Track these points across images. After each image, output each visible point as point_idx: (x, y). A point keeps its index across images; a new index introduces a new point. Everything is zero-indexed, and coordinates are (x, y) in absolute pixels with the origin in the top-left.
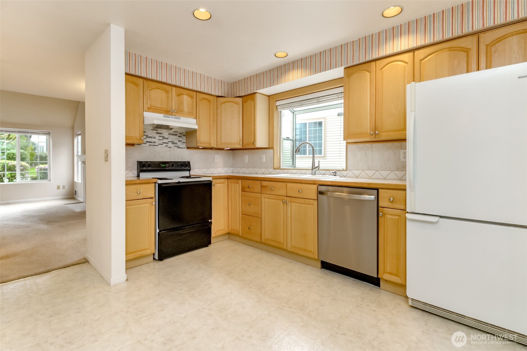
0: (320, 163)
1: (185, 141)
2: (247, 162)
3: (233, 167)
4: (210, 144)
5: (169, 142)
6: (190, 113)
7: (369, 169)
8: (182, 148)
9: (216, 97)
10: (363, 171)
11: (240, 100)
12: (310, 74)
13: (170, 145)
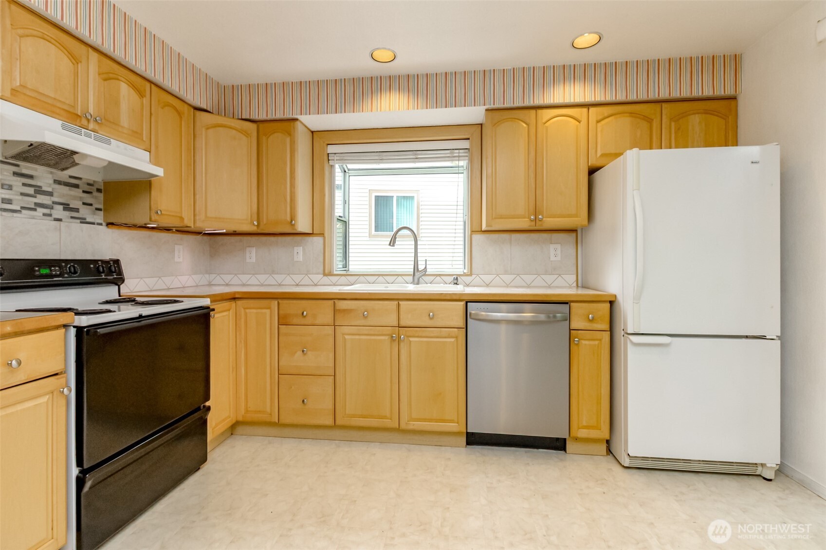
0: (428, 263)
1: (101, 206)
2: (254, 261)
3: (210, 273)
4: (182, 219)
5: (54, 203)
6: (136, 132)
7: (506, 272)
8: (93, 223)
9: (192, 109)
10: (498, 275)
11: (252, 127)
12: (425, 106)
13: (58, 212)
